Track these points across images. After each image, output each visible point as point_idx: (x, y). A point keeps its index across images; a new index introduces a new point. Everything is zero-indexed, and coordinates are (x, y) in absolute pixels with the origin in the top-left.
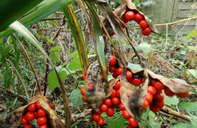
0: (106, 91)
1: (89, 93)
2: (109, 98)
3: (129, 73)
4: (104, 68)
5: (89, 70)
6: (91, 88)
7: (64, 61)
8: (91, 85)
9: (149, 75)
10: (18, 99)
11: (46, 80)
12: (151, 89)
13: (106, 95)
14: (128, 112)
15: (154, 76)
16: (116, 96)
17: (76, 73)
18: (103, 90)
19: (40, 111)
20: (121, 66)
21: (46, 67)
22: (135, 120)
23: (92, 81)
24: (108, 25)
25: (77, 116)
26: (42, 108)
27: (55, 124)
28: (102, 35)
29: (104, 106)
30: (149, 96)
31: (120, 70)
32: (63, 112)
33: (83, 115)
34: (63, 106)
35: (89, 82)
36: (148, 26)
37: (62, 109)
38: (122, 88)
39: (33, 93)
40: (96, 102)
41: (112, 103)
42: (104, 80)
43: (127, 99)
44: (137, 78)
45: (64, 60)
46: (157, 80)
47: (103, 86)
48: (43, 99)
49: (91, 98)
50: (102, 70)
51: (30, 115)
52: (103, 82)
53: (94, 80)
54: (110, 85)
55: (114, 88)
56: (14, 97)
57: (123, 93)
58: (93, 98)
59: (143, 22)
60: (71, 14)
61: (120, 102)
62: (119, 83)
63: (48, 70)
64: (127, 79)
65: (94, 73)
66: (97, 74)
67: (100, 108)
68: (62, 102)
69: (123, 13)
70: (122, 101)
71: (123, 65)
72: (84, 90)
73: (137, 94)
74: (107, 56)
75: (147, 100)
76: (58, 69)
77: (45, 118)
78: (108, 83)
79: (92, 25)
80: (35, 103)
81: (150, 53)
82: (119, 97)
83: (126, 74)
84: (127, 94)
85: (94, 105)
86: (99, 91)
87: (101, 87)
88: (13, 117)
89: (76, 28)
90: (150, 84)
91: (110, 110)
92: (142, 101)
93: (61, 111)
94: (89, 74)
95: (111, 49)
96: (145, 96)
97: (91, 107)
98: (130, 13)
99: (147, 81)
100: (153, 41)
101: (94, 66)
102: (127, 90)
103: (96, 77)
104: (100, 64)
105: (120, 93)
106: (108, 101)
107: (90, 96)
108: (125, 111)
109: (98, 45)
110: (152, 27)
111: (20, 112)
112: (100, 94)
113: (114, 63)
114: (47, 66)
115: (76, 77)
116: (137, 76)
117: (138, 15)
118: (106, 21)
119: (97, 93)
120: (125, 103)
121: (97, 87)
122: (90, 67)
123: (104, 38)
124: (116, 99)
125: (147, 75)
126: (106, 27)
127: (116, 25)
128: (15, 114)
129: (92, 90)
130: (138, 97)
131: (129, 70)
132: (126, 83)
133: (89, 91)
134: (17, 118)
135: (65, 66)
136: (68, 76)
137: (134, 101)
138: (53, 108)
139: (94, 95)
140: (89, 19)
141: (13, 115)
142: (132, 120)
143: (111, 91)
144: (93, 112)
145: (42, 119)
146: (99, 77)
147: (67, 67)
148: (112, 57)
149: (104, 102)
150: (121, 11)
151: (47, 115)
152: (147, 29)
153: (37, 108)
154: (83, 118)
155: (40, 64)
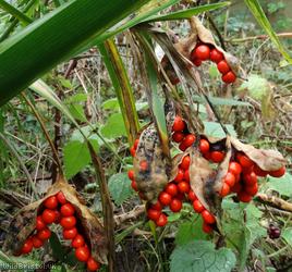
0: (168, 173)
1: (141, 177)
2: (173, 182)
3: (204, 144)
4: (165, 136)
5: (140, 140)
6: (144, 168)
8: (144, 164)
12: (234, 166)
13: (169, 179)
14: (201, 202)
15: (240, 146)
16: (184, 180)
18: (163, 171)
20: (192, 131)
22: (210, 212)
23: (145, 158)
24: (168, 67)
25: (123, 216)
26: (69, 203)
28: (160, 82)
29: (166, 196)
30: (230, 177)
31: (191, 138)
33: (132, 214)
35: (140, 159)
36: (230, 70)
38: (193, 167)
40: (152, 189)
41: (178, 189)
42: (164, 155)
43: (201, 183)
46: (242, 153)
47: (163, 165)
48: (68, 188)
49: (144, 184)
50: (161, 140)
51: (50, 214)
52: (163, 159)
53: (148, 157)
54: (174, 162)
55: (180, 167)
57: (193, 175)
58: (148, 184)
59: (222, 63)
61: (189, 189)
62: (187, 159)
63: (58, 138)
64: (201, 152)
65: (149, 145)
66: (154, 146)
67: (159, 198)
69: (193, 48)
70: (193, 187)
71: (195, 130)
72: (133, 172)
73: (214, 175)
74: (168, 117)
75: (226, 182)
77: (73, 218)
78: (171, 160)
80: (56, 196)
82: (187, 180)
83: (199, 145)
84: (200, 175)
85: (149, 195)
86: (157, 172)
87: (160, 167)
88: (21, 219)
91: (175, 202)
92: (219, 185)
94: (140, 147)
98: (203, 49)
99: (229, 155)
101: (149, 134)
103: (153, 151)
104: (158, 129)
106: (172, 187)
107: (143, 180)
108: (197, 202)
110: (237, 70)
111: (32, 211)
112: (159, 177)
114: (57, 129)
115: (115, 150)
116: (217, 148)
117: (215, 53)
118: (165, 59)
119: (153, 175)
120: (197, 190)
121: (153, 165)
122: (142, 135)
124: (183, 185)
125: (230, 146)
126: (166, 70)
129: (146, 172)
131: (204, 138)
132: (199, 159)
133: (141, 173)
134: (28, 220)
135: (95, 131)
137: (209, 185)
139: (150, 179)
141: (20, 216)
142: (207, 213)
143: (176, 172)
145: (69, 220)
146: (157, 151)
147: (99, 132)
148: (176, 119)
149: (165, 189)
150: (190, 44)
151: (76, 213)
152: (229, 74)
153: (60, 203)
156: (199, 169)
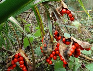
0: (53, 48)
1: (44, 49)
2: (54, 51)
3: (64, 39)
4: (52, 37)
5: (44, 38)
6: (45, 46)
7: (32, 31)
8: (45, 45)
9: (73, 40)
10: (7, 52)
11: (22, 42)
12: (73, 46)
13: (53, 50)
14: (63, 58)
15: (75, 40)
16: (57, 50)
18: (51, 47)
19: (21, 58)
20: (60, 35)
21: (22, 34)
22: (66, 61)
23: (46, 43)
24: (53, 15)
25: (39, 60)
26: (22, 56)
27: (28, 64)
28: (51, 20)
29: (52, 55)
30: (72, 50)
31: (60, 37)
32: (32, 59)
33: (42, 59)
34: (31, 56)
35: (44, 43)
36: (73, 16)
37: (31, 57)
38: (60, 46)
40: (47, 53)
41: (56, 53)
42: (52, 42)
43: (63, 51)
44: (68, 41)
45: (32, 30)
46: (76, 42)
47: (51, 45)
48: (22, 52)
50: (51, 38)
51: (16, 60)
52: (51, 44)
55: (56, 46)
57: (60, 49)
58: (46, 51)
59: (70, 14)
60: (35, 8)
61: (59, 53)
62: (59, 44)
64: (63, 42)
65: (47, 39)
66: (48, 39)
67: (50, 56)
68: (31, 54)
69: (61, 10)
72: (42, 47)
73: (67, 49)
74: (53, 31)
75: (71, 52)
76: (29, 36)
78: (53, 44)
79: (46, 15)
80: (18, 54)
82: (59, 51)
83: (62, 40)
84: (63, 49)
85: (47, 55)
86: (49, 48)
87: (50, 46)
88: (7, 61)
89: (38, 15)
90: (73, 44)
91: (55, 57)
92: (69, 52)
93: (30, 58)
94: (44, 40)
95: (55, 27)
96: (71, 50)
97: (45, 56)
98: (64, 10)
100: (82, 19)
101: (47, 36)
103: (48, 41)
104: (50, 34)
106: (54, 52)
107: (45, 50)
110: (75, 17)
111: (11, 58)
112: (50, 49)
113: (57, 34)
117: (68, 11)
118: (53, 13)
119: (48, 49)
120: (62, 54)
121: (48, 46)
122: (45, 36)
123: (52, 22)
124: (57, 52)
125: (72, 40)
127: (58, 16)
128: (8, 59)
129: (46, 48)
130: (68, 50)
131: (64, 37)
132: (62, 44)
133: (44, 48)
134: (9, 61)
136: (34, 39)
137: (65, 52)
138: (27, 56)
142: (65, 61)
143: (55, 48)
144: (47, 58)
145: (22, 62)
146: (49, 41)
147: (34, 35)
148: (55, 31)
149: (52, 53)
151: (24, 60)
152: (72, 18)
153: (19, 56)
154: (42, 61)
155: (19, 32)
156: (62, 47)
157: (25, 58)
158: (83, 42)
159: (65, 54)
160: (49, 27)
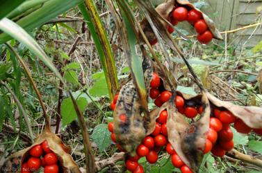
0: (146, 127)
1: (120, 130)
2: (151, 135)
3: (179, 100)
4: (143, 91)
5: (120, 94)
6: (123, 121)
7: (83, 85)
8: (124, 117)
9: (211, 103)
11: (59, 112)
13: (146, 132)
14: (180, 157)
15: (219, 103)
16: (160, 134)
17: (101, 101)
18: (141, 124)
19: (49, 156)
20: (168, 88)
21: (58, 93)
22: (191, 169)
23: (124, 112)
24: (147, 28)
25: (104, 162)
26: (52, 152)
28: (138, 43)
29: (144, 148)
30: (212, 134)
31: (166, 94)
32: (83, 155)
33: (111, 160)
34: (82, 147)
35: (120, 112)
36: (208, 29)
37: (82, 151)
38: (170, 122)
39: (41, 129)
40: (131, 142)
41: (155, 143)
42: (142, 109)
43: (178, 137)
44: (191, 106)
45: (84, 82)
47: (141, 119)
48: (53, 138)
49: (123, 137)
50: (139, 95)
51: (34, 162)
52: (141, 113)
53: (127, 110)
54: (152, 116)
55: (157, 121)
56: (14, 135)
57: (171, 129)
58: (127, 136)
59: (200, 22)
61: (167, 143)
62: (164, 114)
63: (61, 97)
64: (177, 107)
65: (128, 100)
66: (133, 101)
67: (138, 151)
69: (170, 10)
70: (170, 141)
71: (171, 86)
72: (113, 125)
73: (193, 130)
74: (146, 74)
75: (209, 138)
76: (76, 95)
77: (56, 166)
78: (148, 113)
79: (124, 29)
80: (41, 144)
81: (204, 73)
82: (166, 135)
83: (175, 101)
84: (178, 129)
85: (128, 147)
86: (136, 125)
87: (138, 120)
89: (101, 36)
90: (213, 116)
92: (202, 141)
94: (120, 101)
95: (152, 63)
96: (207, 133)
97: (124, 150)
98: (181, 10)
99: (208, 110)
100: (205, 57)
101: (128, 90)
102: (176, 125)
103: (131, 105)
104: (136, 85)
105: (168, 129)
106: (149, 140)
107: (123, 133)
108: (176, 156)
109: (133, 59)
111: (20, 157)
112: (137, 130)
113: (157, 84)
114: (61, 91)
115: (100, 107)
116: (190, 104)
117: (193, 13)
119: (132, 128)
120: (175, 144)
121: (133, 121)
122: (121, 90)
123: (142, 47)
124: (160, 138)
125: (207, 102)
126: (144, 31)
127: (160, 28)
128: (12, 160)
129: (125, 125)
130: (195, 135)
131: (179, 94)
132: (175, 114)
133: (120, 125)
134: (15, 166)
135: (85, 91)
136: (89, 106)
137: (188, 140)
138: (68, 151)
139: (128, 132)
140: (120, 22)
141: (9, 162)
142: (186, 169)
143: (154, 126)
144: (127, 158)
145: (51, 168)
146: (136, 105)
147: (88, 92)
148: (154, 76)
149: (143, 142)
150: (167, 7)
151: (59, 162)
152: (206, 33)
153: (45, 151)
154: (112, 165)
155: (51, 89)
157: (61, 157)
158: (245, 109)
159: (187, 145)
160: (132, 63)
